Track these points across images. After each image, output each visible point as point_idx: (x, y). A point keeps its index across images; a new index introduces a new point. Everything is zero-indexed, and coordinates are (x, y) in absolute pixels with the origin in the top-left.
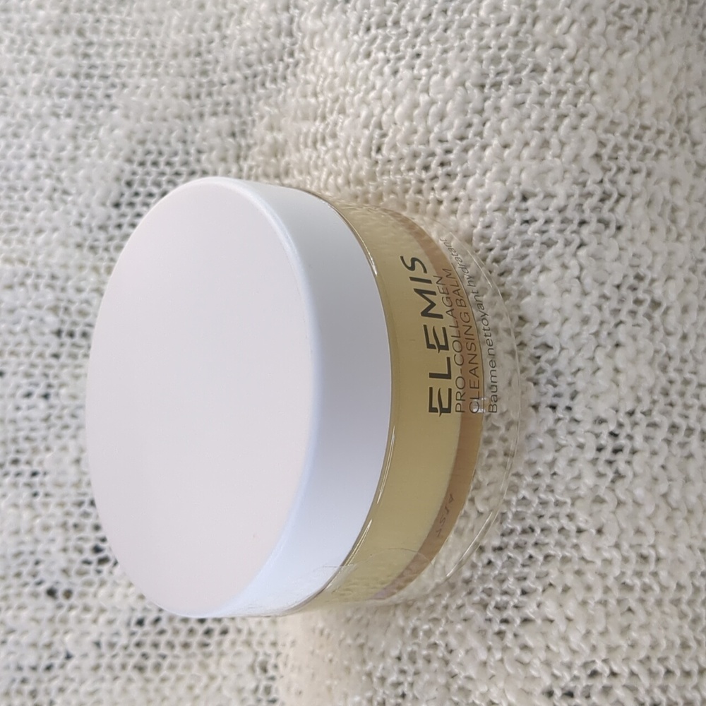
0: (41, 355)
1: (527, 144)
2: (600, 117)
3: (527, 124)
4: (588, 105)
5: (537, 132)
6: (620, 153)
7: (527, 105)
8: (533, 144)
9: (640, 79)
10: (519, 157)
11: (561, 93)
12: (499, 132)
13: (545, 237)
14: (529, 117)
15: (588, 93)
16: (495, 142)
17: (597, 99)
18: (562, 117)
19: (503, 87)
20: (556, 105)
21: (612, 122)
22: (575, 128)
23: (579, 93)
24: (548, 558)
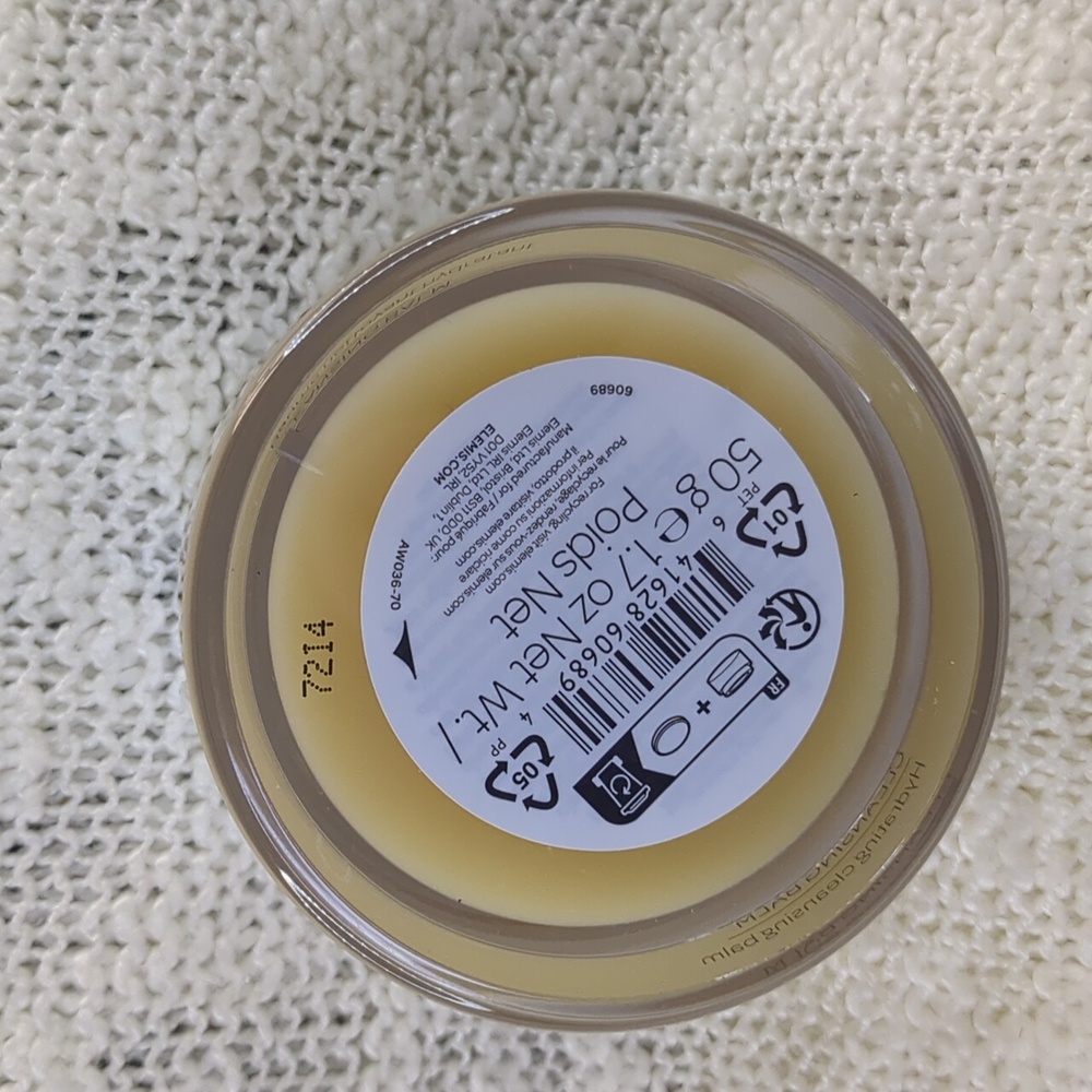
1: (136, 137)
2: (269, 104)
3: (140, 101)
4: (249, 82)
5: (156, 118)
6: (302, 172)
7: (142, 66)
8: (147, 138)
9: (347, 40)
10: (120, 159)
11: (204, 53)
12: (89, 107)
13: (161, 309)
14: (144, 88)
15: (250, 60)
16: (81, 124)
17: (264, 72)
18: (201, 97)
19: (102, 24)
20: (193, 74)
21: (291, 115)
22: (222, 120)
23: (234, 59)
24: (125, 845)
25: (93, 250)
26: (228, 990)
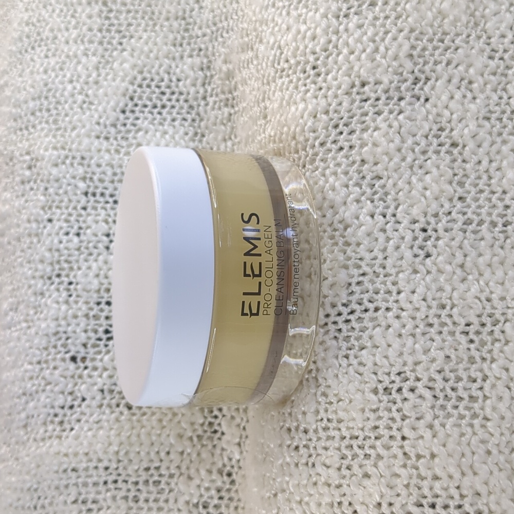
0: (75, 208)
1: (364, 51)
2: (412, 31)
3: (365, 38)
4: (404, 24)
5: (371, 43)
6: (427, 53)
7: (365, 27)
8: (368, 51)
10: (359, 59)
11: (387, 17)
12: (347, 44)
13: (377, 109)
14: (366, 33)
15: (404, 17)
16: (345, 51)
17: (410, 19)
18: (386, 33)
19: (351, 16)
20: (384, 25)
21: (421, 33)
22: (395, 39)
23: (397, 18)
24: (377, 309)
25: (351, 93)
26: (422, 365)
